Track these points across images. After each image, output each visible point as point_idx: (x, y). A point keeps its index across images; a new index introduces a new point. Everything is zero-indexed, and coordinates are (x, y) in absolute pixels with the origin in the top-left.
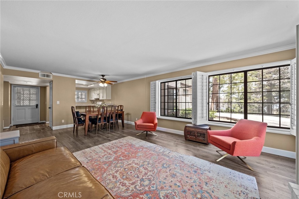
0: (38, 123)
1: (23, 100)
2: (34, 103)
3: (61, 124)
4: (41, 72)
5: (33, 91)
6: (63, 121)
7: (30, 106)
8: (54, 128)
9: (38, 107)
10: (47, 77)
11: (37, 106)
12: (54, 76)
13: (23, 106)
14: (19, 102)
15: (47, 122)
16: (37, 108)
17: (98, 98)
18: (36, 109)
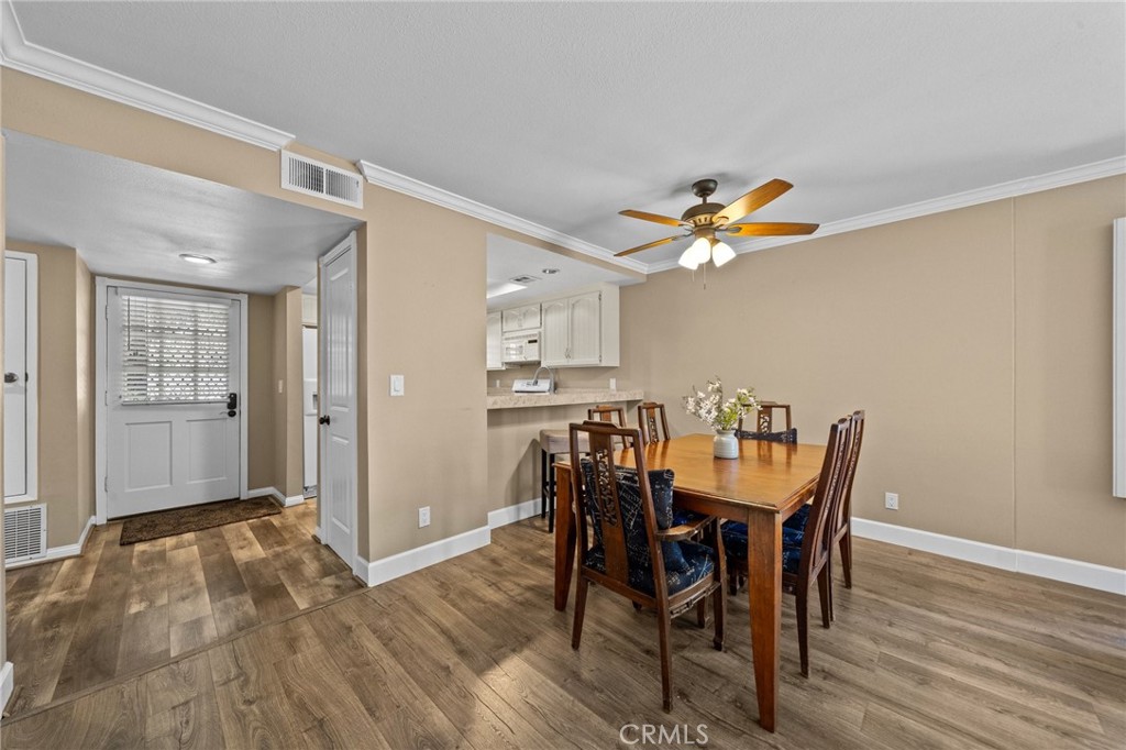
0: (237, 501)
1: (160, 369)
2: (214, 389)
3: (417, 538)
4: (291, 148)
5: (211, 315)
6: (425, 516)
7: (196, 402)
8: (378, 573)
9: (237, 410)
10: (330, 193)
11: (233, 402)
12: (372, 191)
13: (160, 404)
14: (139, 382)
15: (289, 501)
16: (232, 414)
17: (535, 358)
18: (230, 419)
